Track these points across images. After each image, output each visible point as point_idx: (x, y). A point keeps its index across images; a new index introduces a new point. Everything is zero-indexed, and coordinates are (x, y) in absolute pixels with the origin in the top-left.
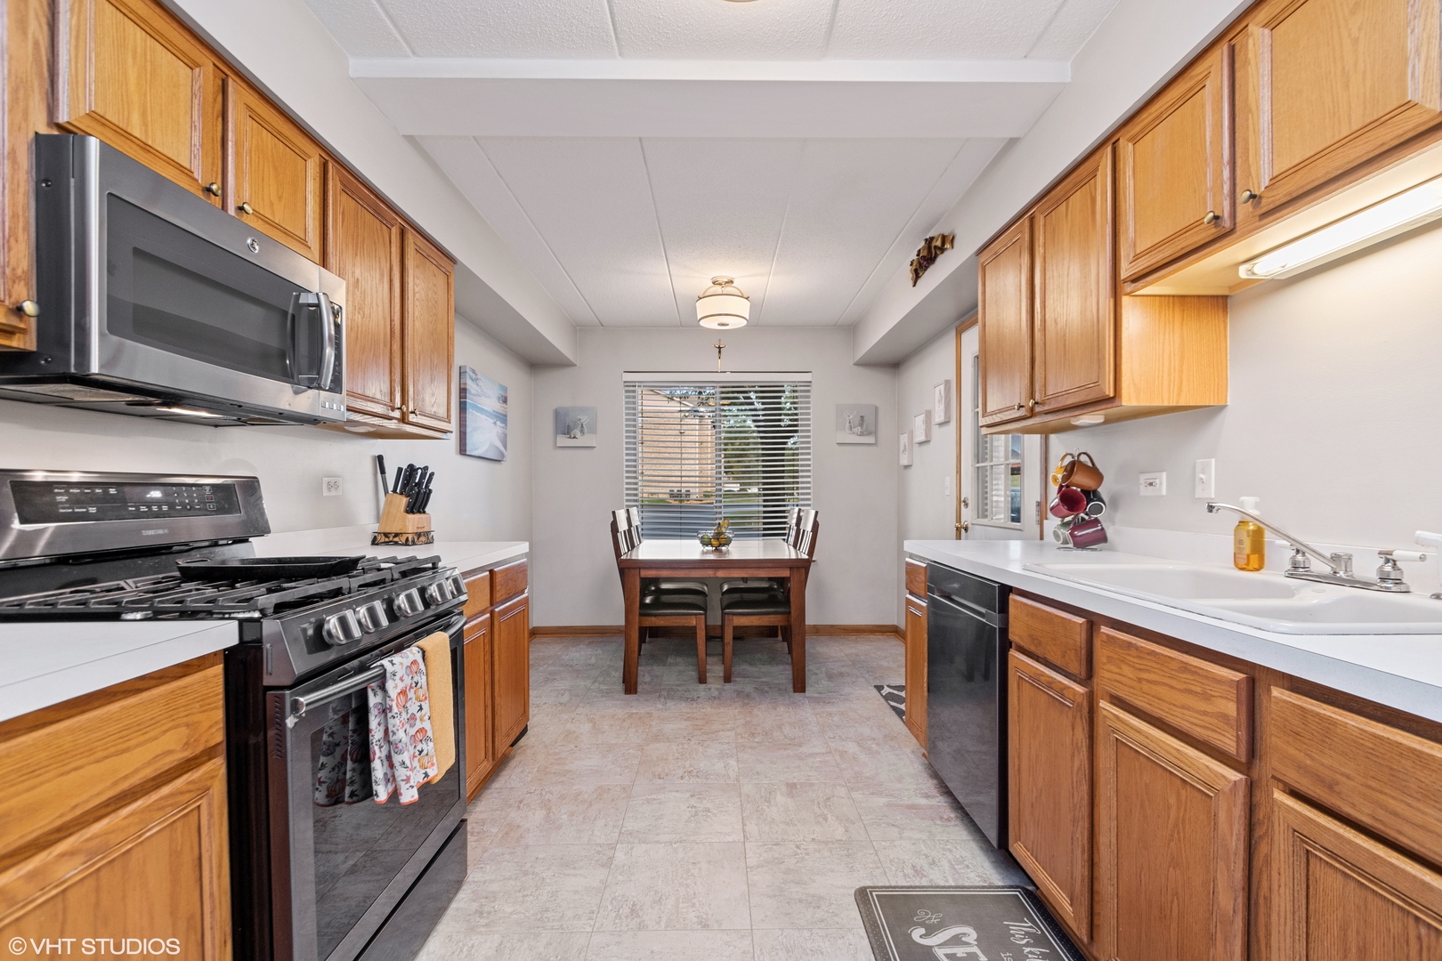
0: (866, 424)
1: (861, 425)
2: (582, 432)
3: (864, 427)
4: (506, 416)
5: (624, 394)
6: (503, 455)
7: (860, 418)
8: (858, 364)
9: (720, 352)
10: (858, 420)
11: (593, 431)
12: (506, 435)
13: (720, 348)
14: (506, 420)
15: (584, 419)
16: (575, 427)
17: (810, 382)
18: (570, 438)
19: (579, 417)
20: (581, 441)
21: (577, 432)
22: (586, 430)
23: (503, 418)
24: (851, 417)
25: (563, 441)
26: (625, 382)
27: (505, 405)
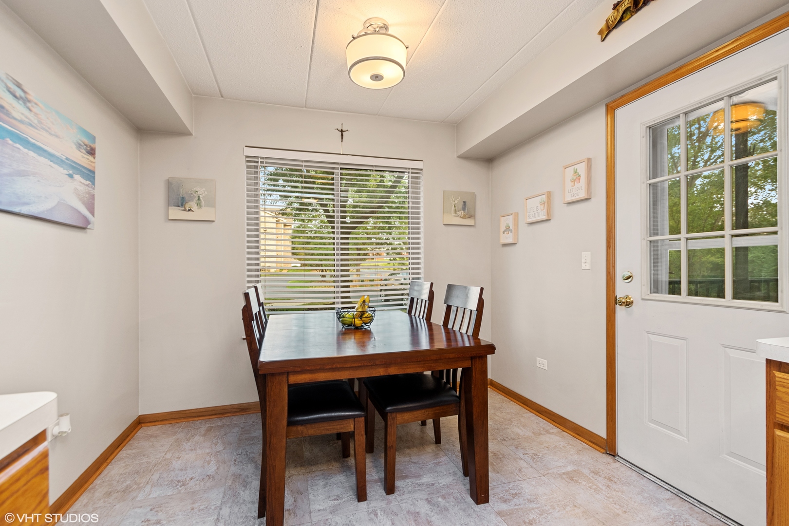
0: (467, 208)
1: (464, 209)
2: (199, 204)
3: (466, 211)
4: (94, 172)
5: (245, 170)
6: (88, 222)
7: (462, 203)
8: (462, 157)
9: (342, 135)
10: (461, 206)
11: (212, 203)
12: (93, 196)
13: (342, 131)
14: (94, 178)
15: (202, 191)
16: (192, 199)
17: (422, 170)
18: (185, 210)
19: (195, 189)
20: (197, 215)
21: (193, 204)
22: (203, 203)
23: (90, 175)
24: (456, 202)
25: (176, 213)
26: (247, 157)
27: (91, 158)
